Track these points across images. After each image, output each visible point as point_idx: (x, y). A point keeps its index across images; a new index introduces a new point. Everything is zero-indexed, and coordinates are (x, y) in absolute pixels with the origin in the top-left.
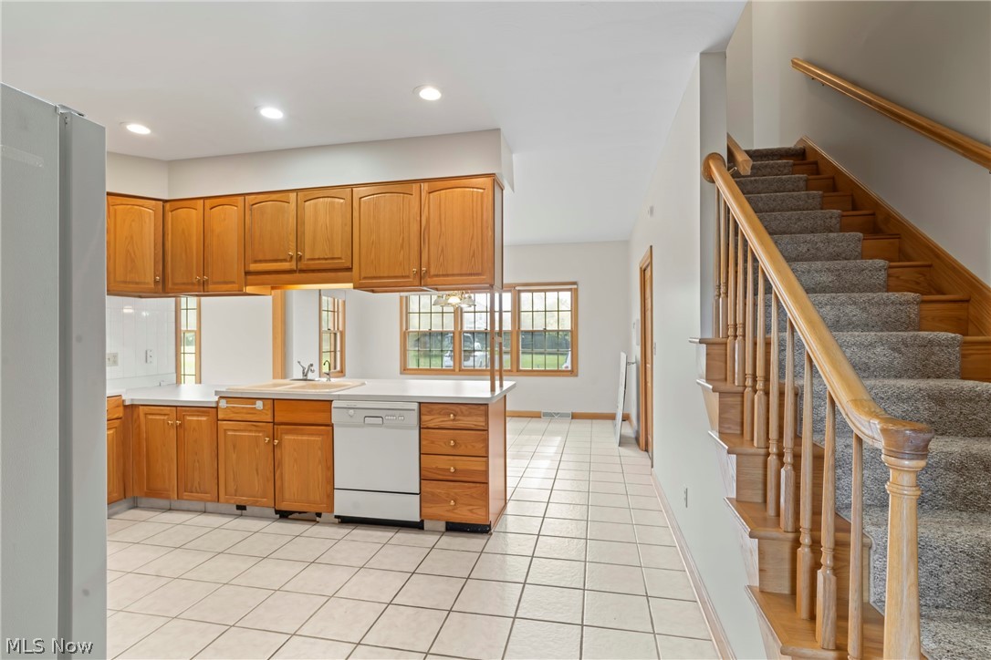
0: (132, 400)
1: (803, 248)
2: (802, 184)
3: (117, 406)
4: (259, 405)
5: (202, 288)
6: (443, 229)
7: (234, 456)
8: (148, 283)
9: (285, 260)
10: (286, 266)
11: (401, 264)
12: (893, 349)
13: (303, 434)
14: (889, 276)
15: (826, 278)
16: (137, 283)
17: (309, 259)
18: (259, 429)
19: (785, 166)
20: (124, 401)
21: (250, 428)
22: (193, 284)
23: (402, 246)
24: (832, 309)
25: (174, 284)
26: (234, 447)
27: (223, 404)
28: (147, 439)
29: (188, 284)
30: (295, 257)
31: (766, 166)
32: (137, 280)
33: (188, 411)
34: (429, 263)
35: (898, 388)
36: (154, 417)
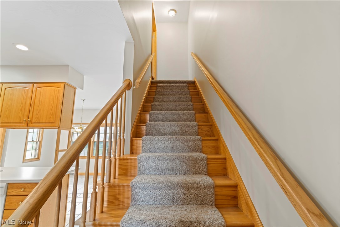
1: (175, 116)
2: (188, 93)
6: (41, 103)
11: (19, 117)
12: (183, 162)
14: (198, 128)
15: (176, 129)
19: (186, 87)
23: (21, 110)
24: (171, 142)
31: (180, 86)
34: (32, 117)
35: (171, 183)
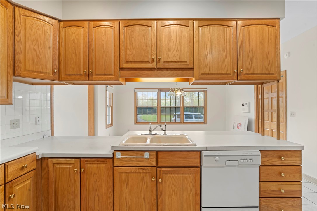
0: (42, 154)
3: (33, 161)
4: (147, 155)
5: (88, 78)
7: (127, 191)
8: (49, 73)
9: (148, 62)
10: (149, 65)
11: (225, 66)
13: (179, 173)
16: (41, 73)
17: (164, 62)
18: (146, 171)
20: (37, 156)
21: (139, 171)
22: (81, 75)
25: (66, 75)
26: (127, 184)
27: (118, 155)
28: (55, 181)
29: (77, 75)
30: (155, 60)
32: (41, 71)
33: (89, 161)
34: (242, 67)
36: (61, 166)
